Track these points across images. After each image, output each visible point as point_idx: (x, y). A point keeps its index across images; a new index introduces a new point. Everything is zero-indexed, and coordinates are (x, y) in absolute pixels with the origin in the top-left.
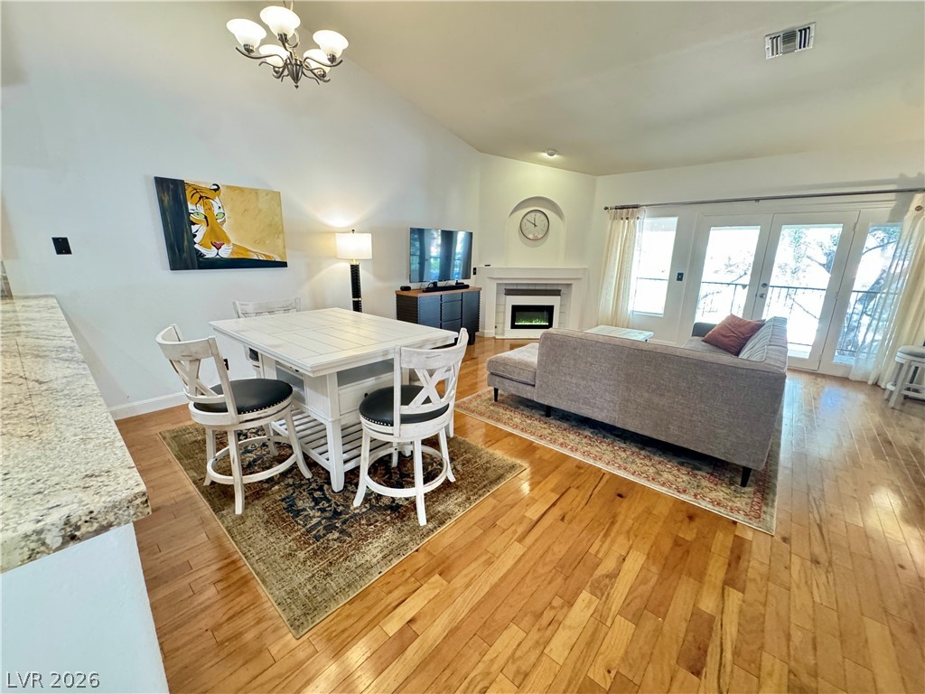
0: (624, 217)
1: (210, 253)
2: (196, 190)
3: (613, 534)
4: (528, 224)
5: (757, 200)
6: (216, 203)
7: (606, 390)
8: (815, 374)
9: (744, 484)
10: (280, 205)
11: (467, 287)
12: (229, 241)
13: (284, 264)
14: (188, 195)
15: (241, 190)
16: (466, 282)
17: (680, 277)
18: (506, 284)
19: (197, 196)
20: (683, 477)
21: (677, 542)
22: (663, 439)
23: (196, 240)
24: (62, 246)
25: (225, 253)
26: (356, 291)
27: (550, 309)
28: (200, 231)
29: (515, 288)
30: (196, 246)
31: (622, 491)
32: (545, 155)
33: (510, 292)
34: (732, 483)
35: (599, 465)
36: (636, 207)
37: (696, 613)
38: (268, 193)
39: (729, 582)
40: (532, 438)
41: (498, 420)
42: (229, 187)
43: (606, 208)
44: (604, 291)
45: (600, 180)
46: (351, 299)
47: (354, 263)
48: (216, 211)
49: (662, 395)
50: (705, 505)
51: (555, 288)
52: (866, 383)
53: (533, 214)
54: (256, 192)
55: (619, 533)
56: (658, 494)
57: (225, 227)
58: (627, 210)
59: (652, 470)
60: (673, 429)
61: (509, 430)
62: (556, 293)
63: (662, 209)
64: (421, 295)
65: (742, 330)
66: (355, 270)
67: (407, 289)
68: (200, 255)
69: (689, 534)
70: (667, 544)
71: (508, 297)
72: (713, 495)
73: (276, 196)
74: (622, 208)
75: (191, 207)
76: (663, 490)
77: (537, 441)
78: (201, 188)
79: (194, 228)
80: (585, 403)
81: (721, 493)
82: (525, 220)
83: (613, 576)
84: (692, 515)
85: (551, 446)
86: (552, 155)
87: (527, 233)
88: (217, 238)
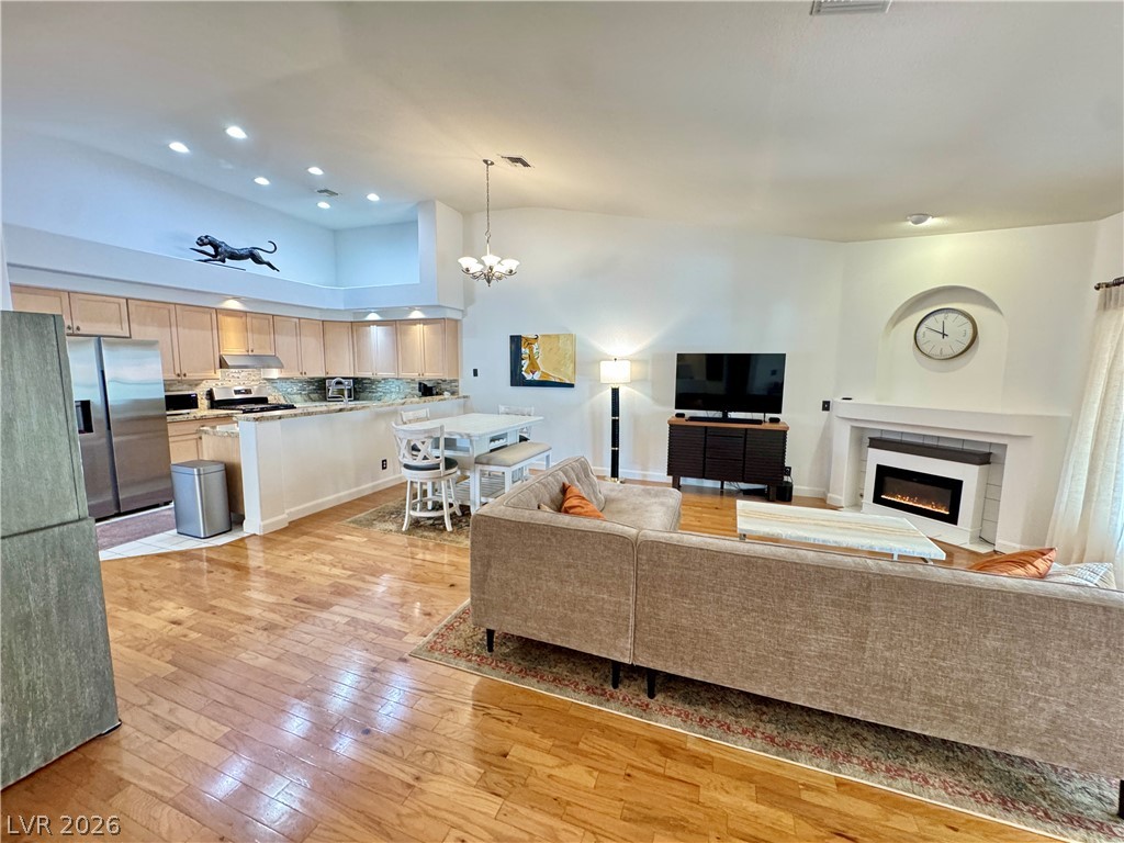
1: (529, 377)
2: (527, 339)
4: (929, 333)
6: (535, 346)
10: (575, 343)
12: (539, 370)
13: (572, 386)
14: (523, 344)
15: (549, 336)
18: (873, 429)
19: (527, 343)
23: (523, 369)
24: (475, 373)
25: (537, 377)
26: (616, 411)
27: (954, 486)
28: (525, 363)
29: (887, 437)
30: (523, 373)
33: (878, 443)
38: (566, 335)
42: (543, 336)
43: (1098, 288)
46: (611, 417)
47: (615, 387)
48: (535, 351)
53: (940, 317)
54: (558, 336)
57: (538, 361)
62: (982, 458)
66: (615, 392)
67: (681, 415)
68: (524, 378)
71: (873, 451)
73: (571, 337)
75: (523, 350)
78: (529, 339)
79: (523, 362)
87: (926, 349)
88: (533, 368)
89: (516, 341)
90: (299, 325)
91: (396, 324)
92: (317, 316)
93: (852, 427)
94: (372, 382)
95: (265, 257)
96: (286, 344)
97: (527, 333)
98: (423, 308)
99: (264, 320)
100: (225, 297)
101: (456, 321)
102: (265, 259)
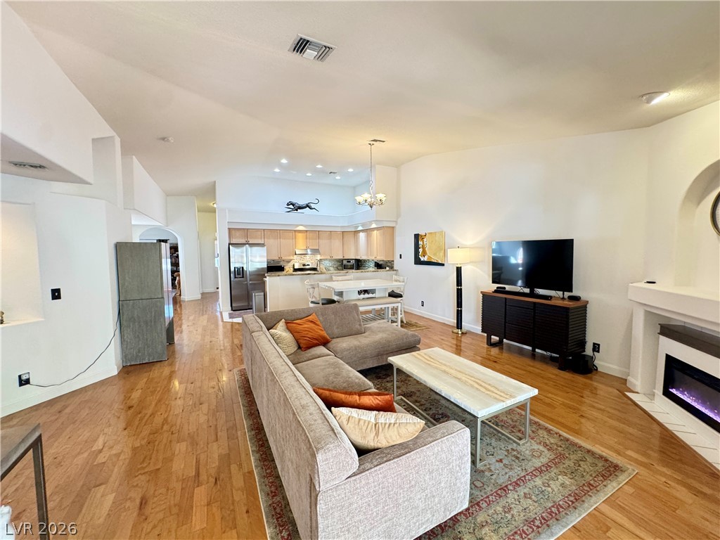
1: (422, 259)
2: (421, 236)
6: (425, 240)
10: (443, 237)
12: (427, 254)
14: (420, 238)
19: (422, 238)
23: (420, 254)
25: (426, 259)
28: (421, 250)
30: (420, 256)
38: (439, 232)
47: (459, 266)
48: (425, 243)
54: (436, 233)
57: (426, 249)
66: (459, 270)
68: (420, 259)
75: (420, 242)
88: (424, 254)
89: (417, 236)
90: (331, 234)
91: (368, 231)
92: (339, 230)
93: (646, 311)
94: (365, 261)
95: (313, 206)
96: (324, 243)
97: (422, 233)
98: (376, 221)
99: (315, 234)
100: (298, 226)
101: (393, 227)
102: (313, 207)
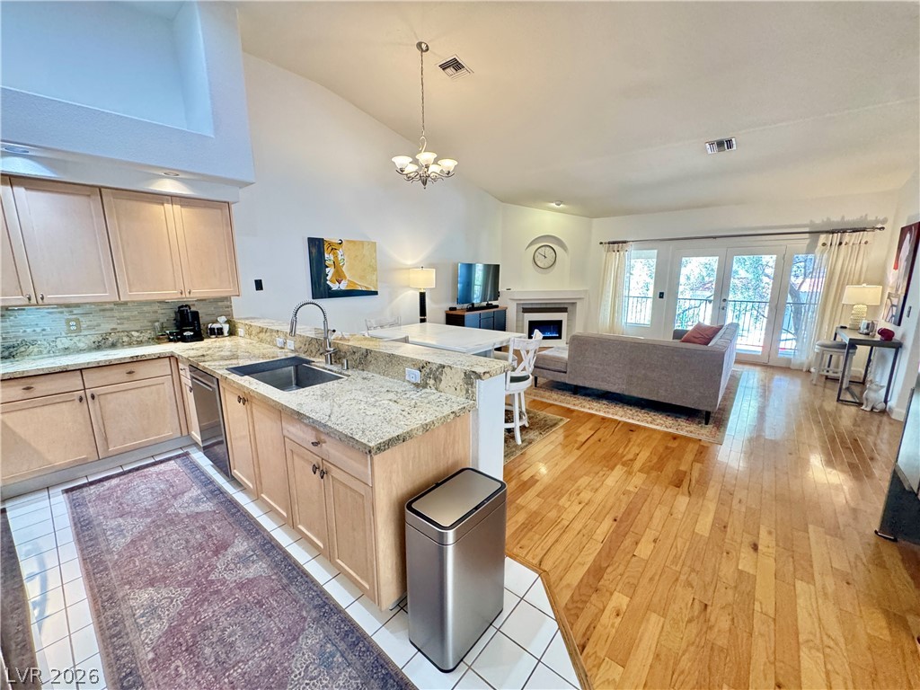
0: (616, 250)
1: (335, 287)
2: (330, 244)
3: (630, 446)
4: (540, 256)
5: (715, 238)
6: (339, 253)
7: (616, 371)
8: (765, 366)
9: (707, 424)
10: (375, 251)
11: (497, 306)
12: (345, 278)
13: (375, 293)
14: (326, 248)
15: (354, 242)
16: (494, 303)
17: (661, 295)
18: (523, 304)
19: (330, 248)
20: (670, 421)
21: (667, 448)
22: (655, 399)
23: (328, 278)
24: (259, 285)
25: (343, 286)
26: (423, 311)
27: (559, 323)
28: (330, 271)
29: (530, 306)
30: (328, 282)
31: (632, 429)
32: (554, 205)
33: (526, 310)
34: (700, 423)
35: (616, 417)
36: (625, 242)
37: (678, 471)
38: (369, 243)
39: (696, 460)
40: (569, 406)
41: (542, 397)
42: (347, 241)
43: (601, 243)
44: (602, 308)
45: (595, 221)
46: (419, 317)
47: (422, 291)
48: (340, 258)
49: (654, 371)
50: (682, 433)
51: (562, 306)
52: (802, 370)
53: (543, 248)
54: (362, 243)
55: (633, 445)
56: (654, 430)
57: (344, 269)
58: (617, 244)
59: (650, 419)
60: (662, 392)
61: (551, 402)
62: (563, 310)
63: (645, 243)
64: (466, 314)
65: (707, 332)
66: (422, 296)
67: (454, 309)
68: (330, 288)
69: (674, 444)
70: (661, 449)
71: (526, 314)
72: (688, 429)
73: (374, 245)
74: (614, 243)
75: (326, 255)
76: (658, 428)
77: (572, 407)
78: (333, 243)
79: (327, 270)
80: (602, 381)
81: (693, 427)
82: (537, 253)
83: (633, 460)
84: (675, 437)
85: (582, 410)
86: (559, 205)
87: (539, 263)
88: (339, 276)
89: (316, 245)
97: (329, 236)
